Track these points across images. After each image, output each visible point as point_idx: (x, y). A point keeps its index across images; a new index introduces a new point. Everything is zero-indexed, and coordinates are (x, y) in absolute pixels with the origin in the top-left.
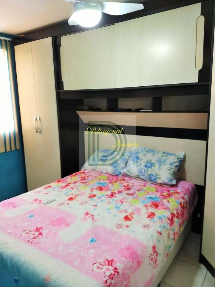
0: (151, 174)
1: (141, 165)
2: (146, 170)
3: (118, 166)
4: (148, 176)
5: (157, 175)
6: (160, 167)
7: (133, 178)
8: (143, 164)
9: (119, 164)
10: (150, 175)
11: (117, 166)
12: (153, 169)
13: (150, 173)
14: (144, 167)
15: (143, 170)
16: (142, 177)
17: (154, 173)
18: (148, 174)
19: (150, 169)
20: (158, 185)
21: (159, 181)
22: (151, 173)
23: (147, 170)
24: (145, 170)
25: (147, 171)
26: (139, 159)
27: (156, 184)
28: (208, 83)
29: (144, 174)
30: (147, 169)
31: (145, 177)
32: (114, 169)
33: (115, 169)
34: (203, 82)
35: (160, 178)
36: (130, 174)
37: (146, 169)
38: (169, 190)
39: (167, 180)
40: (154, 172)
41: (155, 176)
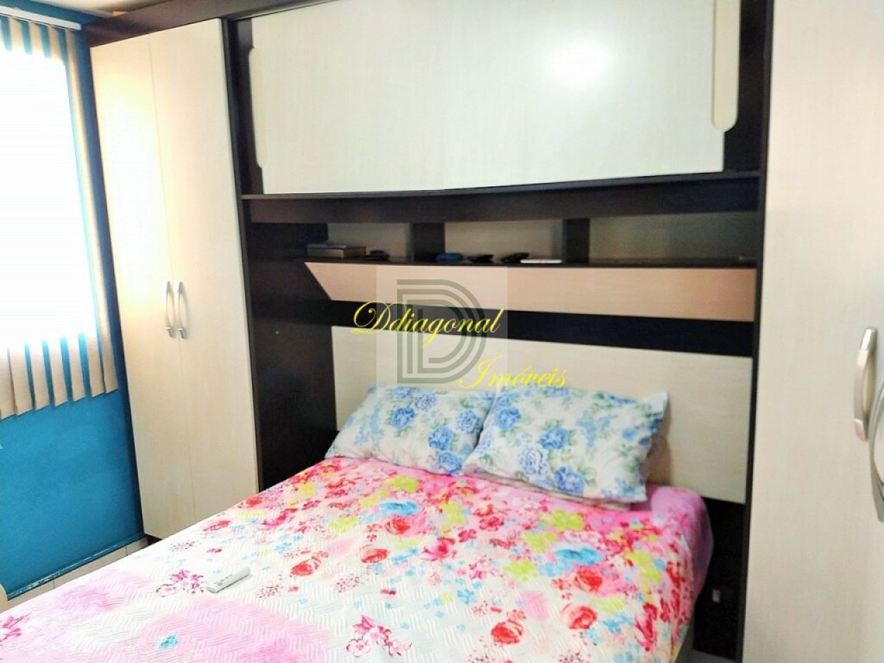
0: (563, 470)
1: (529, 438)
2: (545, 456)
3: (450, 441)
4: (552, 476)
5: (584, 473)
6: (590, 444)
7: (505, 482)
8: (536, 436)
9: (455, 435)
10: (560, 473)
11: (447, 440)
12: (569, 451)
13: (558, 464)
14: (540, 446)
15: (538, 454)
16: (532, 478)
17: (572, 465)
18: (552, 468)
19: (557, 453)
20: (588, 505)
21: (590, 492)
22: (565, 465)
23: (549, 455)
24: (542, 455)
25: (550, 458)
26: (519, 417)
27: (581, 500)
28: (754, 174)
29: (541, 468)
30: (550, 451)
31: (543, 478)
32: (438, 453)
33: (442, 452)
34: (738, 170)
35: (593, 481)
36: (495, 468)
37: (545, 452)
38: (624, 520)
39: (616, 488)
40: (571, 461)
41: (576, 476)
